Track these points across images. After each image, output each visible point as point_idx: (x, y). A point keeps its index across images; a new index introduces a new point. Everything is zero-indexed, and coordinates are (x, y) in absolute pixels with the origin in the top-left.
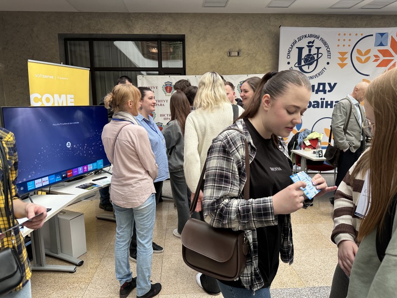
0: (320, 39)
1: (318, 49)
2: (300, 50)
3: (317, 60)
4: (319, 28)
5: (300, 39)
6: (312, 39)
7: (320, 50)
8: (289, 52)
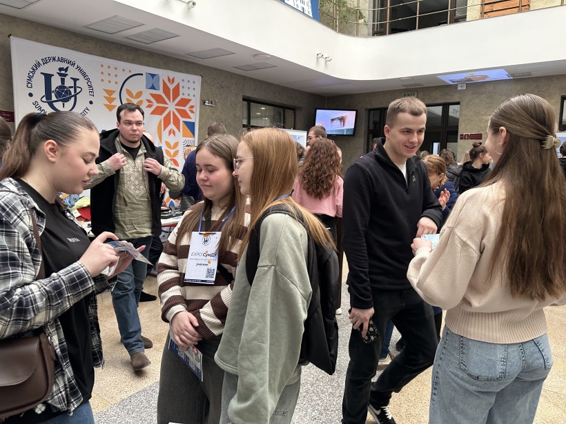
0: (76, 66)
1: (75, 80)
2: (48, 78)
3: (75, 96)
4: (74, 51)
6: (64, 65)
7: (77, 82)
8: (30, 78)
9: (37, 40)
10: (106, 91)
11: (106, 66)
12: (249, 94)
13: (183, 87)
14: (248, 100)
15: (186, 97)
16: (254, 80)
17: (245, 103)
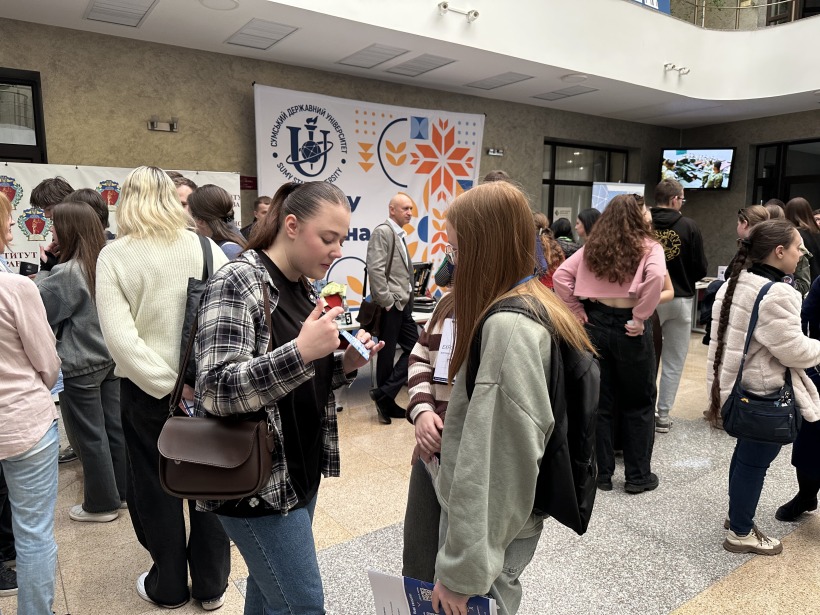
0: (326, 115)
1: (325, 133)
2: (294, 132)
3: (325, 154)
4: (324, 96)
5: (292, 112)
6: (313, 115)
7: (328, 135)
8: (275, 134)
9: (283, 86)
10: (361, 145)
11: (361, 112)
12: (553, 134)
13: (459, 133)
14: (553, 144)
15: (463, 146)
16: (564, 113)
17: (549, 147)
